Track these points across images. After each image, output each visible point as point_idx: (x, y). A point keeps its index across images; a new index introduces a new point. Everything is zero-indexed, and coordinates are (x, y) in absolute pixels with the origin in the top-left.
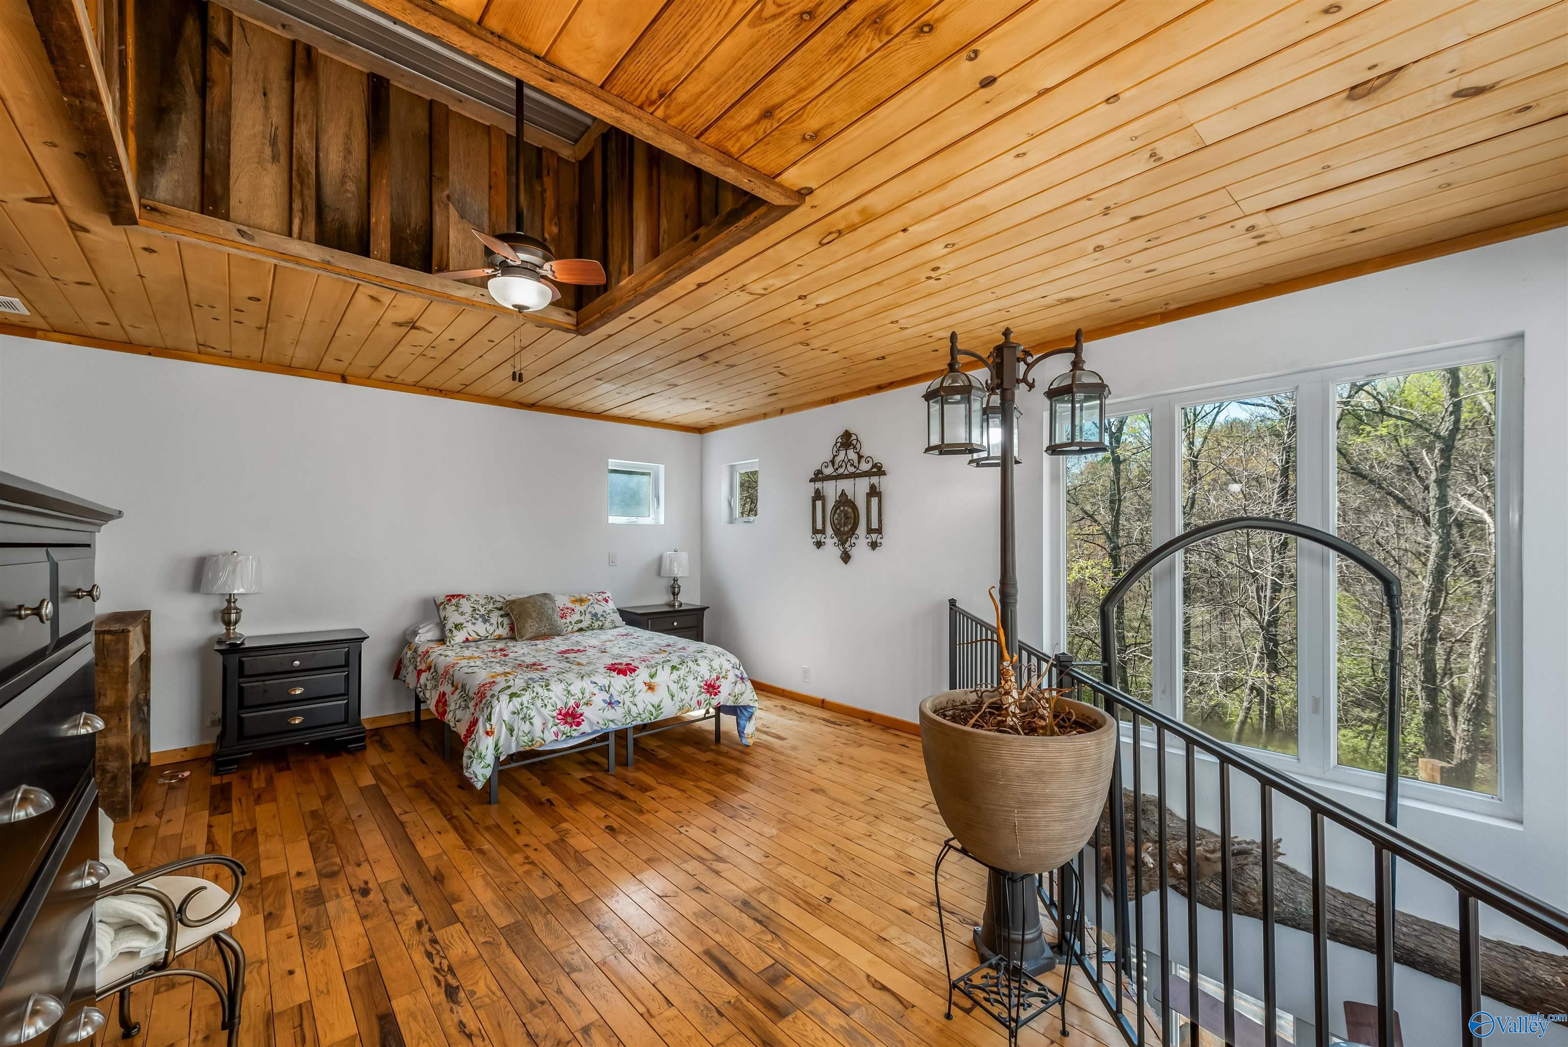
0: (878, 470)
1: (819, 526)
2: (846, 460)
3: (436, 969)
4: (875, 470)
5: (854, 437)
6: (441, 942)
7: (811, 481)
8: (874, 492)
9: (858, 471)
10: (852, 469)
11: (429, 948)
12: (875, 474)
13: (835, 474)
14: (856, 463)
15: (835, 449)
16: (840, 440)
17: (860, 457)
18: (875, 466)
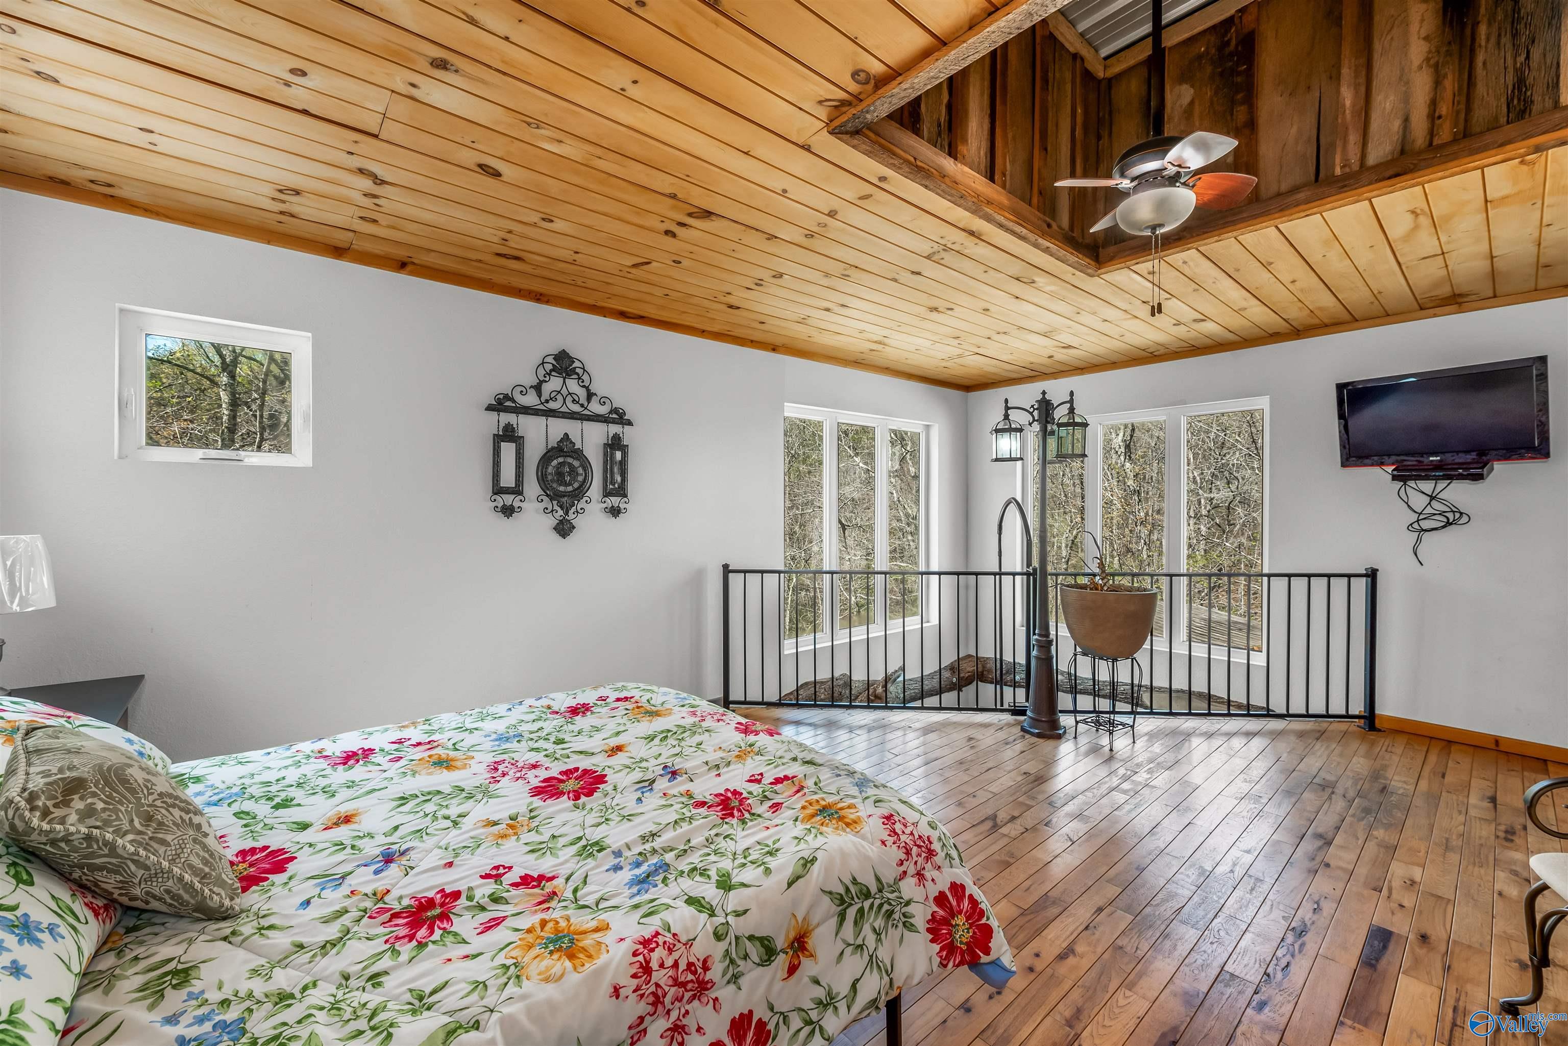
0: (619, 417)
1: (508, 478)
2: (564, 392)
3: (1293, 956)
4: (615, 416)
5: (577, 364)
6: (1262, 971)
7: (490, 408)
8: (615, 444)
9: (586, 412)
10: (576, 408)
11: (1279, 975)
12: (614, 422)
13: (541, 407)
14: (583, 400)
15: (541, 372)
16: (550, 359)
17: (590, 395)
18: (615, 411)
